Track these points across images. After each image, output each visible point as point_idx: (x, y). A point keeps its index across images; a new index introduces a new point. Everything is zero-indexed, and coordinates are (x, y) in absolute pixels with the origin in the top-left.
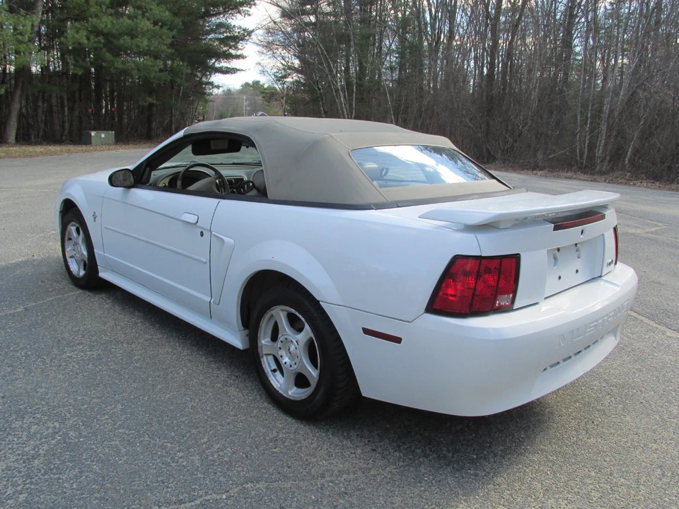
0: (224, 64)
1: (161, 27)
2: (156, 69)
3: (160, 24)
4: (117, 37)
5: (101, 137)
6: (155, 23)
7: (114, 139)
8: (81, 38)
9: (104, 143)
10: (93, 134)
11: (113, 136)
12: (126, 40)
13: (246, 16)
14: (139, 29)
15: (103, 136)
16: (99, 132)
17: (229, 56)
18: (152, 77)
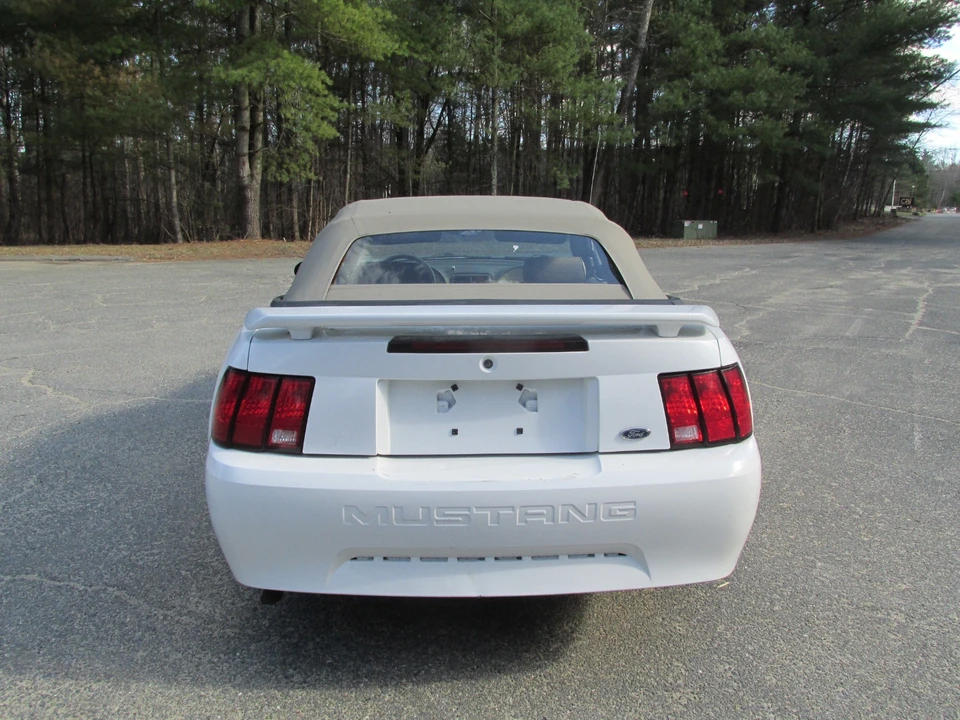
0: (914, 118)
1: (791, 73)
2: (780, 133)
3: (789, 69)
4: (726, 94)
5: (697, 229)
6: (783, 69)
7: (715, 232)
8: (677, 99)
9: (701, 237)
10: (687, 224)
11: (716, 227)
12: (737, 96)
13: (942, 42)
14: (757, 79)
15: (700, 226)
16: (696, 222)
17: (921, 107)
18: (774, 145)
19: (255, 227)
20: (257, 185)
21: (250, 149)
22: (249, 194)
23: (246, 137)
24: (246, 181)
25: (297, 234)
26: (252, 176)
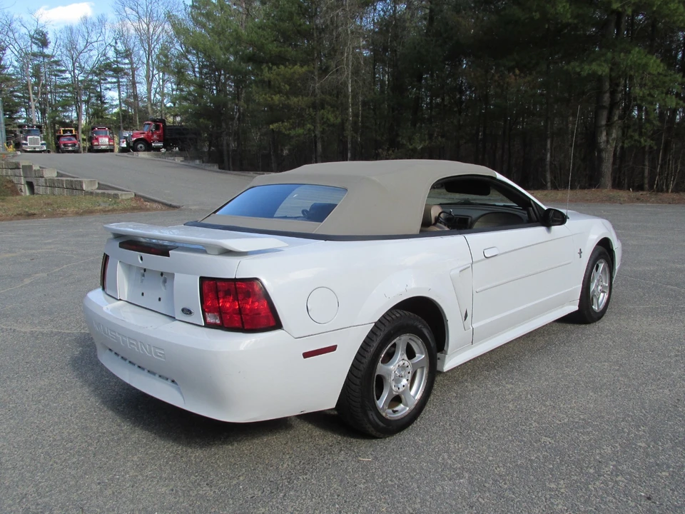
19: (607, 179)
20: (611, 148)
21: (607, 122)
22: (604, 155)
23: (605, 113)
24: (603, 146)
25: (646, 186)
26: (607, 142)
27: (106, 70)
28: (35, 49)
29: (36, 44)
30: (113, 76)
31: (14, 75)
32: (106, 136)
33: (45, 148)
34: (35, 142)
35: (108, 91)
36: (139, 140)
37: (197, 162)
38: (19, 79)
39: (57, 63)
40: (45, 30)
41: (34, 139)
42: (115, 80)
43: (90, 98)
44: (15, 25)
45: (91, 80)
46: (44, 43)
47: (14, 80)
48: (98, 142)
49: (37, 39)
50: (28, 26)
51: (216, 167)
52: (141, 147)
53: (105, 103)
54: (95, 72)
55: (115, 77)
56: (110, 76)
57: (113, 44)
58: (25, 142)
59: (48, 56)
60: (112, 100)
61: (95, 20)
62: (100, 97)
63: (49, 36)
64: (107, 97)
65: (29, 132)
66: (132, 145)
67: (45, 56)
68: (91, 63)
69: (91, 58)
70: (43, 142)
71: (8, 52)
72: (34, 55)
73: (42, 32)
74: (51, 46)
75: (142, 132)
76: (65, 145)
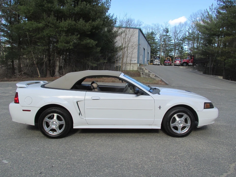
27: (185, 39)
28: (165, 34)
29: (165, 32)
30: (187, 41)
31: (157, 42)
32: (179, 61)
33: (159, 64)
34: (157, 62)
35: (185, 46)
36: (184, 62)
37: (196, 71)
38: (159, 43)
39: (170, 38)
40: (168, 28)
41: (157, 61)
42: (187, 42)
43: (179, 48)
44: (160, 27)
45: (180, 43)
46: (167, 32)
47: (157, 43)
48: (176, 62)
49: (165, 31)
50: (163, 27)
51: (202, 73)
52: (185, 65)
53: (184, 50)
54: (181, 40)
55: (188, 41)
56: (186, 41)
57: (188, 31)
58: (154, 62)
59: (168, 36)
60: (186, 49)
61: (183, 23)
62: (182, 48)
63: (169, 30)
64: (184, 48)
65: (156, 59)
66: (182, 64)
67: (167, 35)
68: (181, 37)
69: (180, 36)
70: (159, 62)
71: (157, 35)
72: (164, 35)
73: (167, 28)
74: (169, 33)
75: (186, 59)
76: (166, 63)
